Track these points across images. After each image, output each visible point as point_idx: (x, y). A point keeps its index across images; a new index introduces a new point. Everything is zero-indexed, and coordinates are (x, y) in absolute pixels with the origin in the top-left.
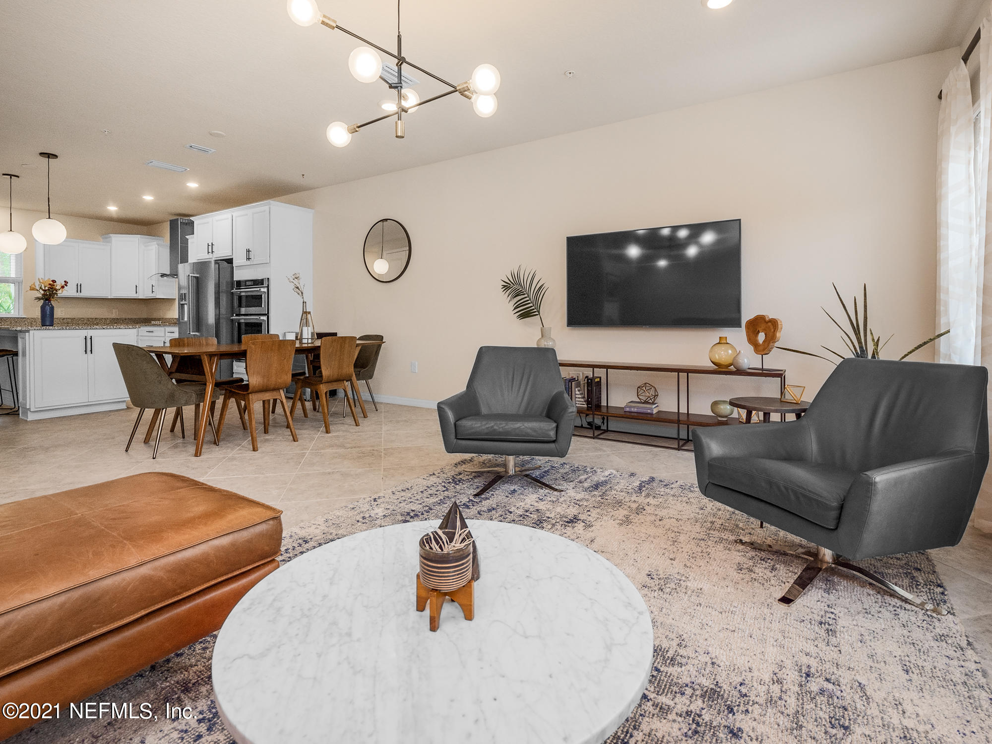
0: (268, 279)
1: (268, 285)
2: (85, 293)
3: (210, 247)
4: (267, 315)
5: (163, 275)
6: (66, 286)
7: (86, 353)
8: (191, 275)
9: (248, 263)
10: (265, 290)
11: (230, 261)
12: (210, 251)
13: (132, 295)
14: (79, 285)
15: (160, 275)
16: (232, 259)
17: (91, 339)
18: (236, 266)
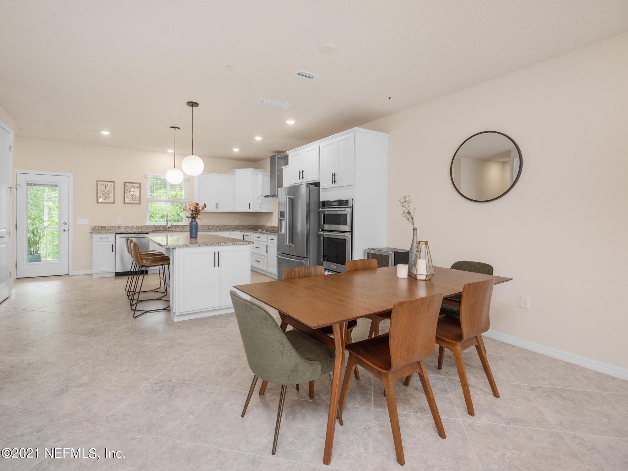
0: (352, 199)
1: (352, 205)
2: (221, 209)
3: (301, 174)
4: (351, 232)
5: (266, 196)
6: (205, 207)
7: (215, 266)
8: (288, 197)
9: (334, 185)
10: (349, 210)
11: (317, 184)
12: (301, 177)
13: (246, 210)
14: (217, 203)
15: (264, 196)
16: (319, 183)
17: (219, 254)
18: (322, 189)
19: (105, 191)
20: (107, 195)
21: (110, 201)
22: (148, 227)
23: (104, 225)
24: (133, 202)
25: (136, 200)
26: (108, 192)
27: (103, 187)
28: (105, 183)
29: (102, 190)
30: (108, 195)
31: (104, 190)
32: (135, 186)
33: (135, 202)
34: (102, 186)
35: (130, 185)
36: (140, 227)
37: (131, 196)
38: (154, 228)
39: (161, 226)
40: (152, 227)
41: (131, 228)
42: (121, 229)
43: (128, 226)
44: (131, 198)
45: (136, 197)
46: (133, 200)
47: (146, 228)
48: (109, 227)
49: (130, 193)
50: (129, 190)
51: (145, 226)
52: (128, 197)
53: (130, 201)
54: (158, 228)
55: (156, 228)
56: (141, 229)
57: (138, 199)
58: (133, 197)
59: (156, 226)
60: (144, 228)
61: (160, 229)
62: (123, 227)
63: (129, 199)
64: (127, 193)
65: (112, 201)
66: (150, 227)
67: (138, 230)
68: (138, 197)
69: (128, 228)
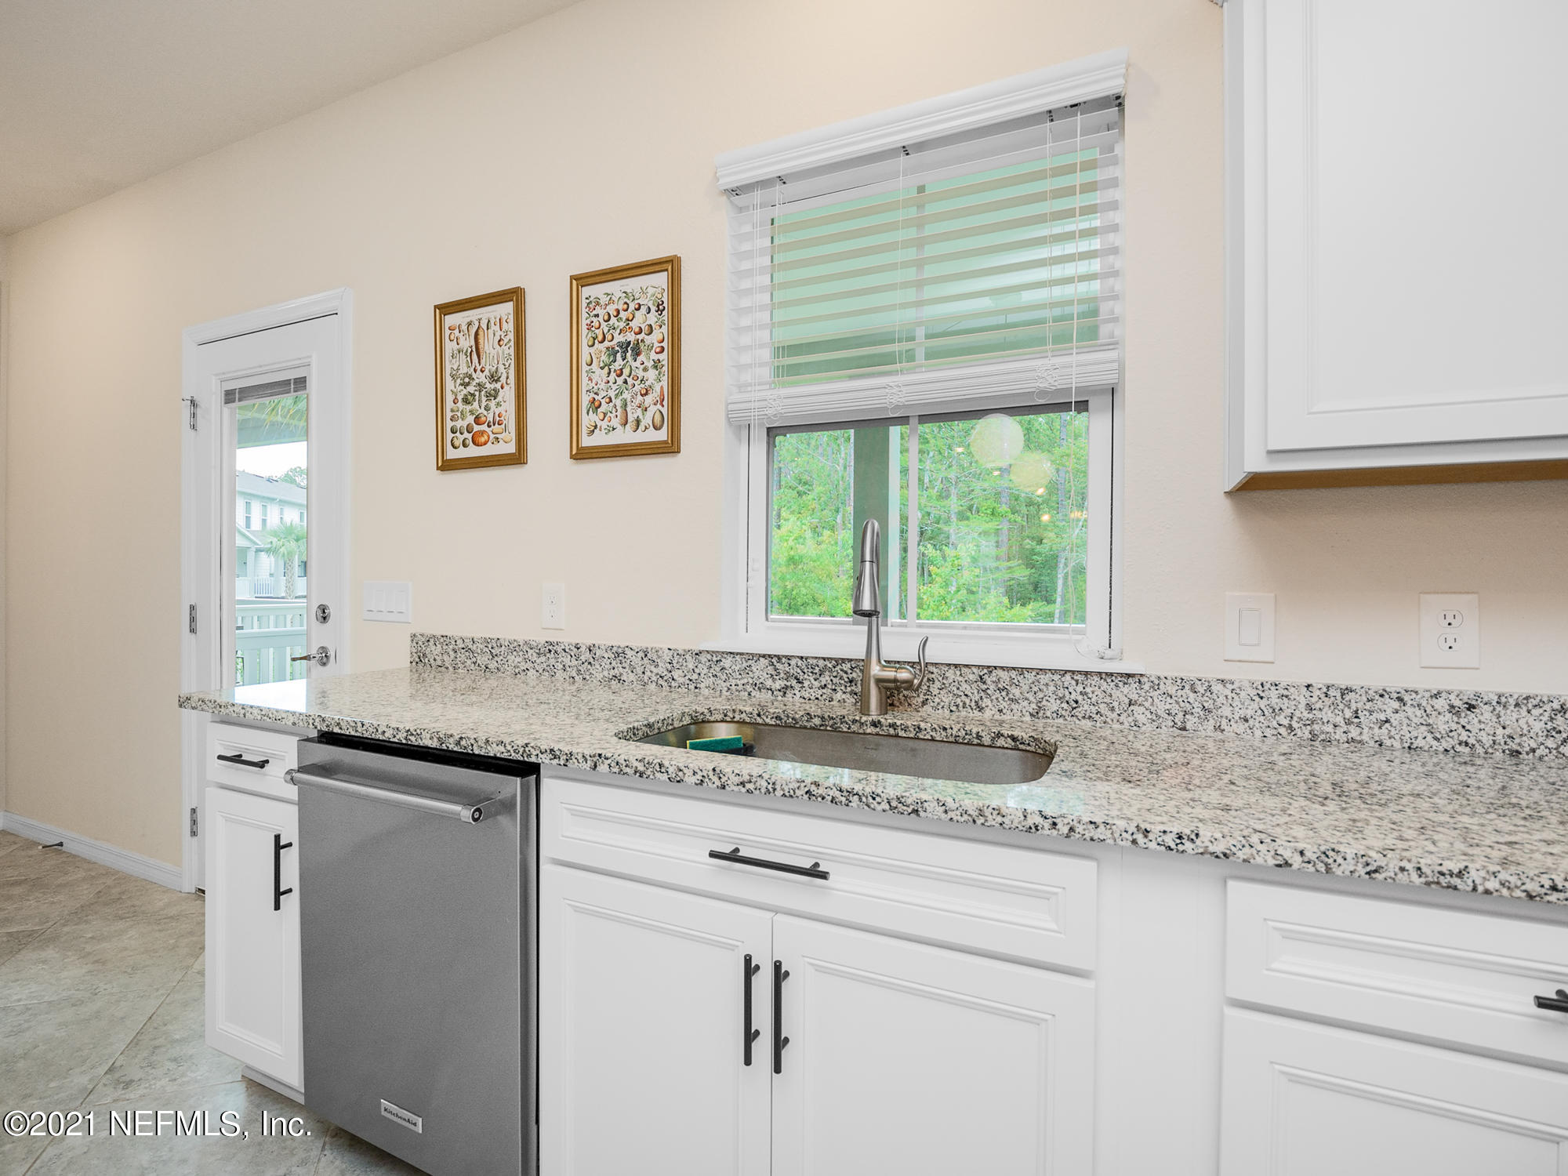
19: (478, 377)
20: (484, 401)
21: (500, 448)
22: (727, 663)
24: (628, 436)
26: (492, 378)
27: (467, 344)
28: (476, 316)
29: (464, 367)
30: (493, 403)
31: (471, 370)
32: (643, 292)
33: (640, 436)
34: (462, 342)
35: (608, 295)
36: (669, 666)
37: (614, 387)
38: (774, 680)
39: (837, 660)
40: (760, 670)
41: (614, 668)
42: (551, 667)
43: (590, 650)
44: (618, 402)
45: (646, 394)
46: (631, 418)
47: (715, 673)
48: (490, 646)
49: (607, 367)
50: (600, 338)
51: (703, 658)
52: (596, 397)
53: (611, 429)
54: (806, 684)
55: (788, 684)
56: (673, 679)
57: (663, 406)
58: (627, 395)
59: (787, 665)
60: (696, 670)
61: (824, 691)
62: (565, 651)
63: (606, 418)
64: (594, 366)
65: (511, 448)
66: (740, 664)
67: (654, 684)
68: (662, 387)
69: (592, 660)
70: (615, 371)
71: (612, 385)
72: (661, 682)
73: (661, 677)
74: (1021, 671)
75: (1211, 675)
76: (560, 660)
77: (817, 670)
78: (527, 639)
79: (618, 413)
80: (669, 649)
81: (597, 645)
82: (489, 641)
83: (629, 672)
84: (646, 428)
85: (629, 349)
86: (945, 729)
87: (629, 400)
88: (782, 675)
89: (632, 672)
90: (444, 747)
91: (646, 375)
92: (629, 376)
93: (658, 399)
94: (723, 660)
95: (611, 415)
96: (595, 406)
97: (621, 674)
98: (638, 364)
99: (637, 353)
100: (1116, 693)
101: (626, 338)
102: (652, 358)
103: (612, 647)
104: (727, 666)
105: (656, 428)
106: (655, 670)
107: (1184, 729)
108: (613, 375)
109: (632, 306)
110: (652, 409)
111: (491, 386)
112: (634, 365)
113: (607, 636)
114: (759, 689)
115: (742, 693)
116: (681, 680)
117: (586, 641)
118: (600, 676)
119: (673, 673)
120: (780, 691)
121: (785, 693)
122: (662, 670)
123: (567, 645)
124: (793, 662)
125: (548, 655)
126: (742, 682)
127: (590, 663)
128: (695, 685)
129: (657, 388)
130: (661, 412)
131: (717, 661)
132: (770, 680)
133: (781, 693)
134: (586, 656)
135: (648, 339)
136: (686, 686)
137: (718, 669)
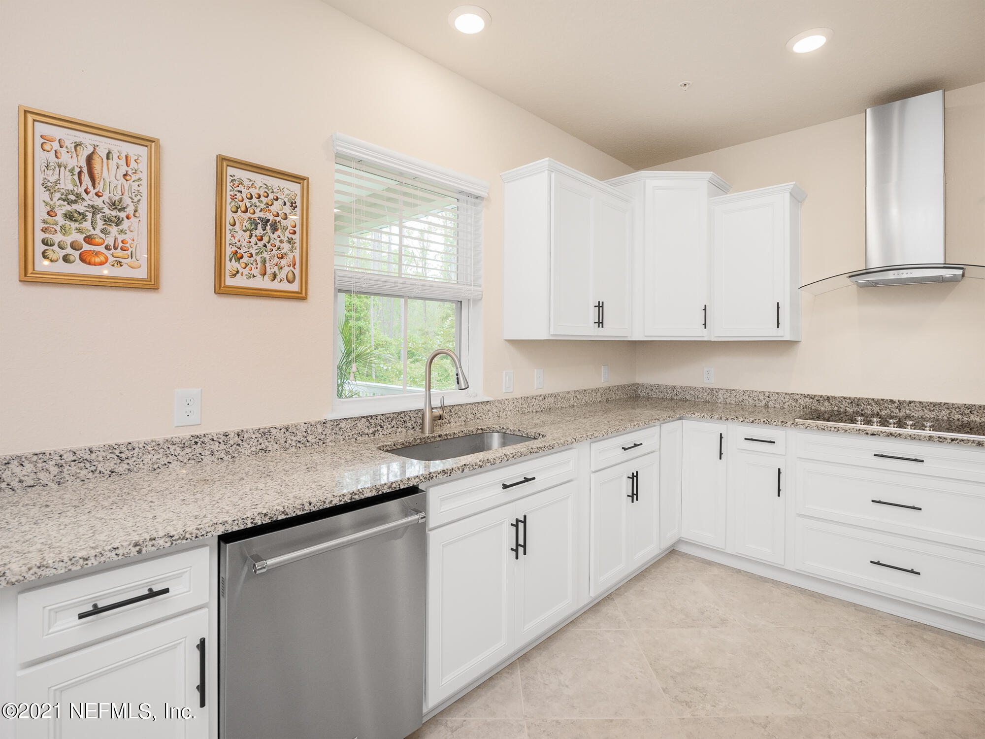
19: (91, 199)
20: (100, 224)
21: (123, 272)
22: (343, 425)
23: (81, 443)
24: (265, 283)
25: (282, 275)
26: (113, 205)
27: (72, 163)
28: (88, 140)
29: (67, 183)
30: (114, 230)
31: (81, 190)
32: (281, 190)
33: (276, 285)
34: (65, 158)
35: (251, 181)
36: (305, 434)
37: (255, 247)
38: (369, 429)
39: (398, 413)
40: (362, 425)
41: (260, 444)
42: (198, 455)
43: (239, 435)
44: (259, 259)
45: (282, 258)
46: (269, 271)
47: (335, 432)
48: (117, 452)
49: (248, 232)
50: (243, 209)
51: (328, 425)
52: (239, 251)
53: (252, 276)
54: (385, 427)
55: (376, 429)
56: (308, 441)
57: (295, 269)
58: (265, 255)
59: (376, 420)
60: (323, 433)
61: (393, 429)
62: (213, 440)
63: (247, 268)
64: (237, 227)
65: (142, 273)
66: (351, 423)
67: (294, 447)
68: (294, 257)
69: (240, 442)
70: (256, 236)
71: (254, 246)
72: (299, 445)
73: (299, 442)
74: (461, 405)
75: (504, 398)
76: (207, 448)
77: (390, 419)
78: (168, 437)
79: (258, 266)
80: (305, 423)
81: (245, 430)
82: (116, 447)
83: (274, 444)
84: (281, 280)
85: (268, 224)
86: (462, 431)
87: (267, 259)
88: (373, 425)
89: (277, 443)
90: (380, 493)
91: (282, 245)
92: (269, 243)
93: (291, 263)
94: (341, 423)
95: (252, 266)
96: (237, 256)
97: (267, 447)
98: (275, 236)
99: (275, 229)
100: (485, 408)
101: (265, 216)
102: (286, 236)
103: (260, 429)
104: (343, 426)
105: (289, 282)
106: (295, 439)
107: (499, 417)
108: (254, 239)
109: (271, 196)
110: (286, 270)
111: (111, 212)
112: (272, 236)
113: (252, 422)
114: (361, 435)
115: (352, 440)
116: (314, 441)
117: (232, 428)
118: (247, 452)
119: (308, 438)
120: (372, 434)
121: (375, 434)
122: (300, 437)
123: (215, 435)
124: (378, 418)
125: (195, 446)
126: (352, 433)
127: (239, 445)
128: (323, 442)
129: (291, 256)
130: (293, 272)
131: (337, 425)
132: (367, 429)
133: (373, 435)
134: (234, 439)
135: (284, 223)
136: (317, 444)
137: (337, 429)
